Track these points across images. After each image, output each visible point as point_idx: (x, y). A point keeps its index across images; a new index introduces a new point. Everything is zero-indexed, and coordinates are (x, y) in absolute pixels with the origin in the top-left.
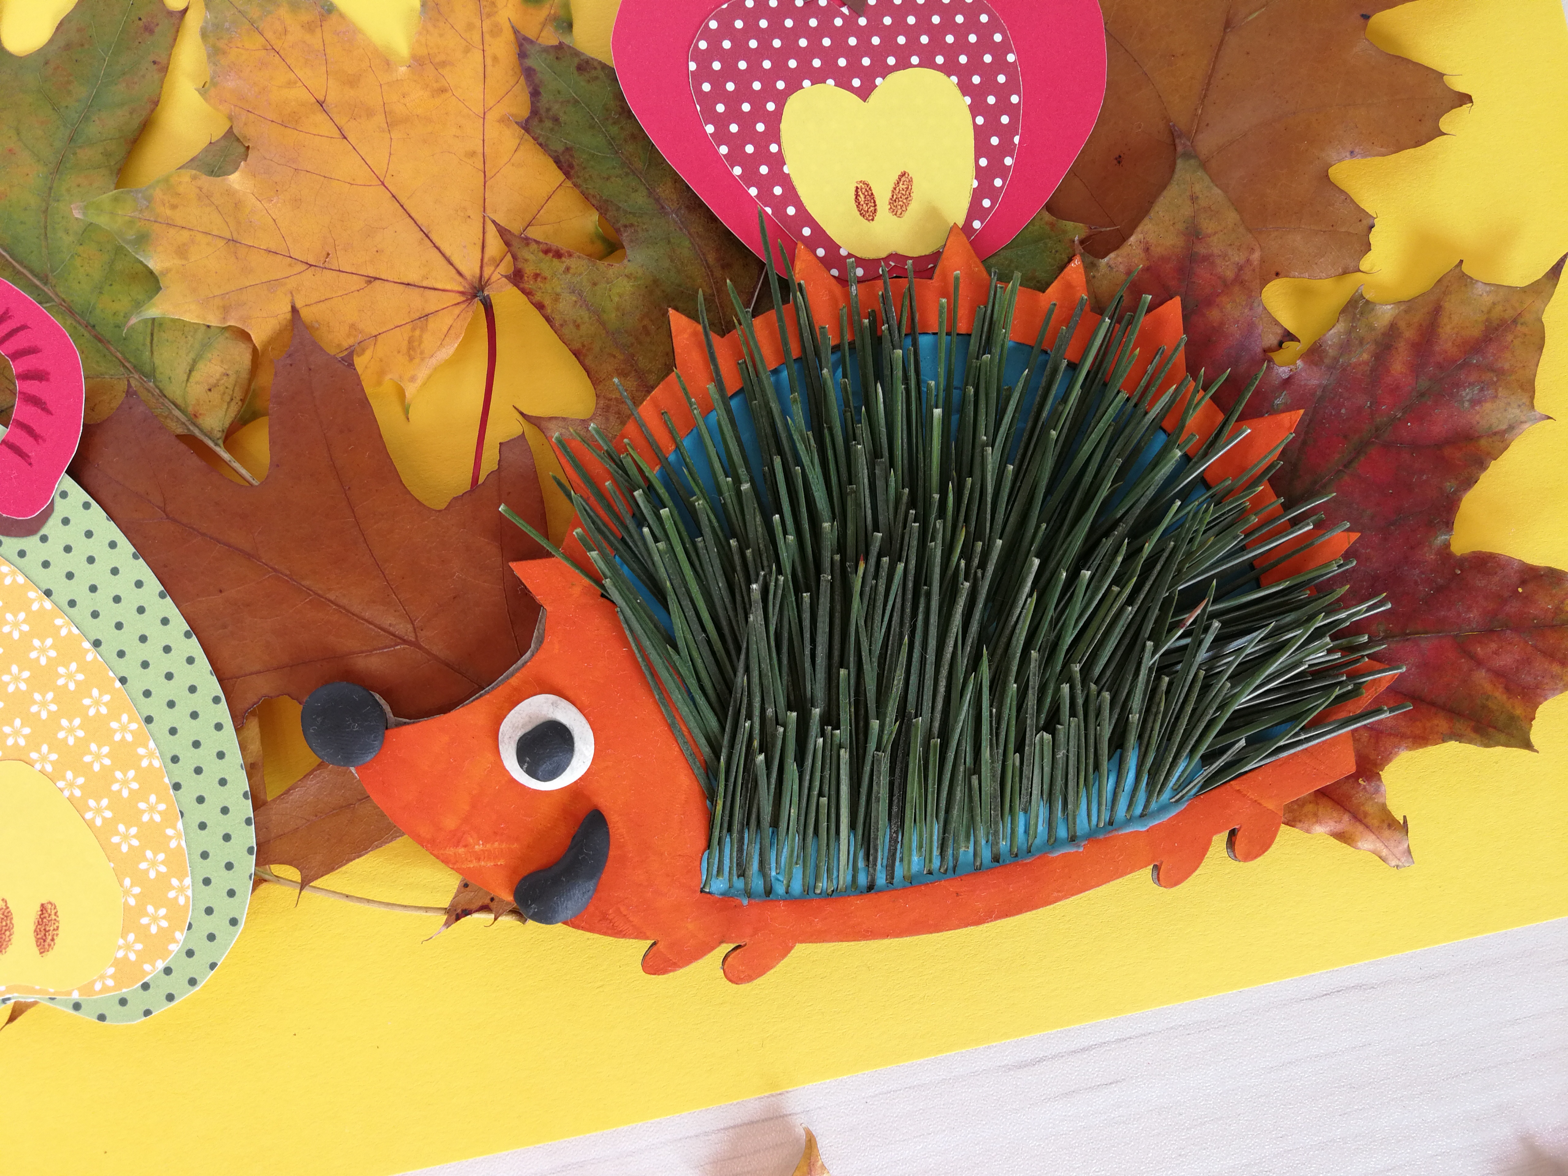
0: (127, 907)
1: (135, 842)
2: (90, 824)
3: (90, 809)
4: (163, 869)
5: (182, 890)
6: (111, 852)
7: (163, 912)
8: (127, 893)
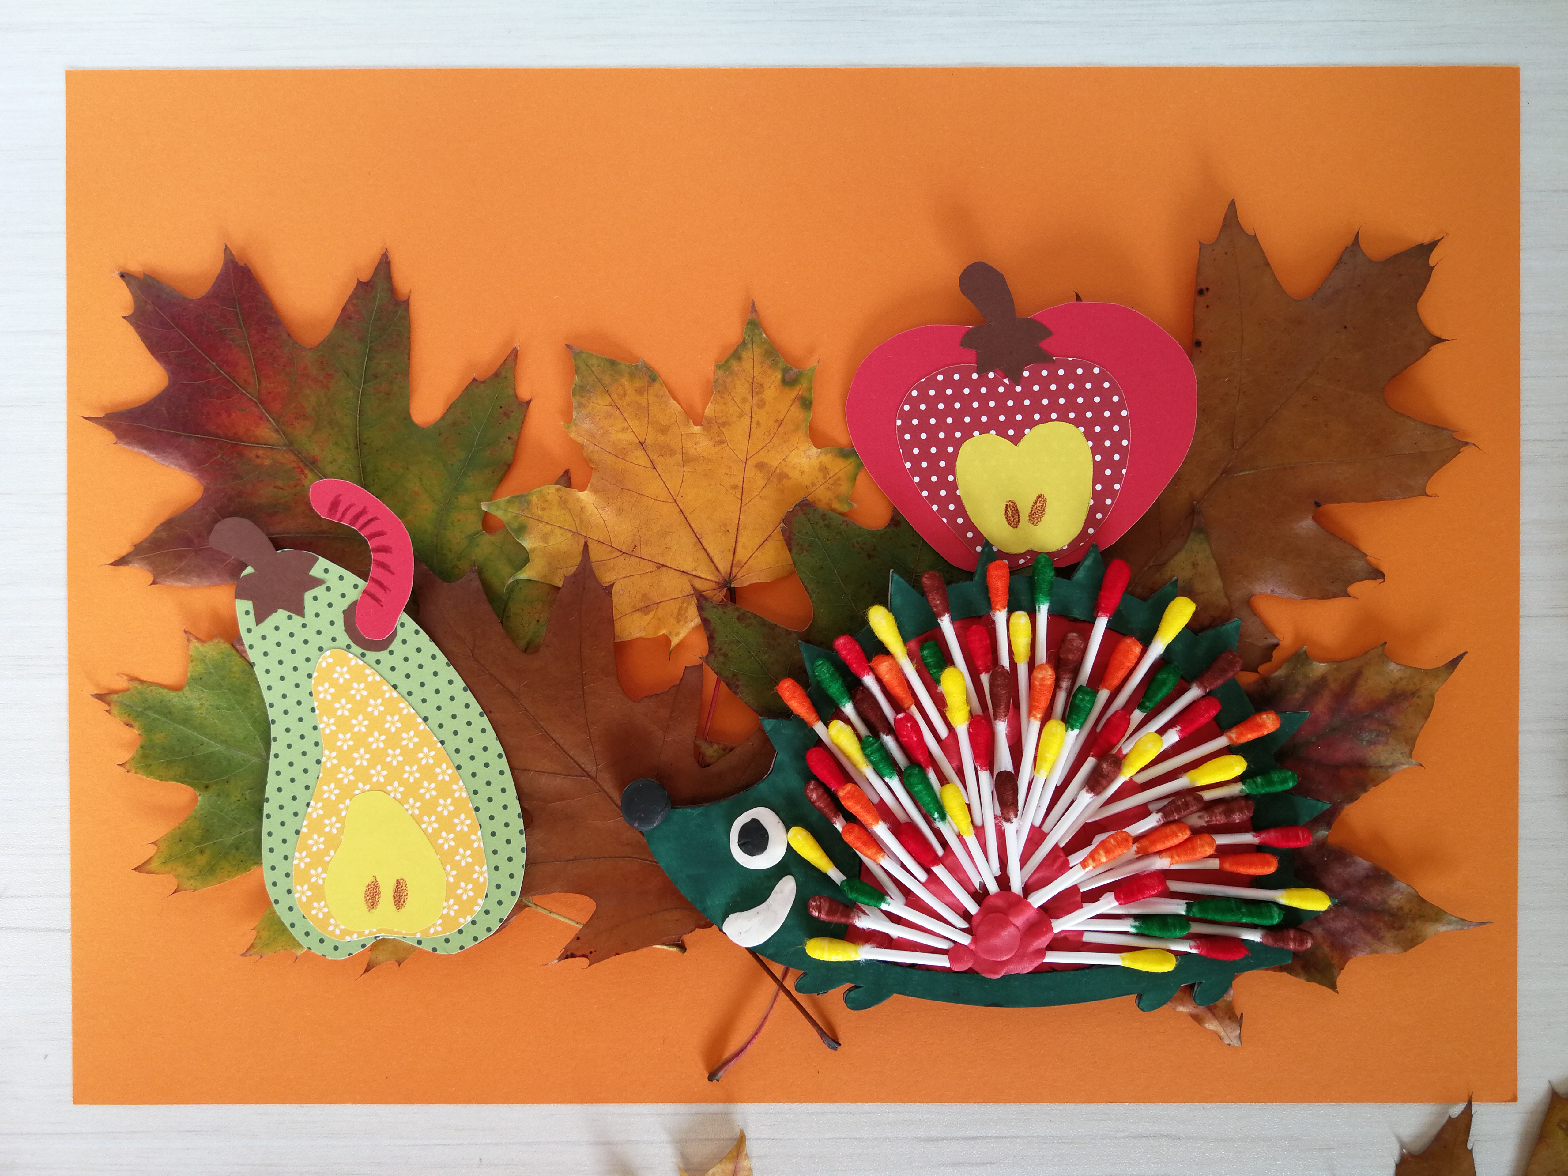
0: (448, 883)
1: (453, 843)
2: (425, 831)
3: (424, 822)
4: (470, 860)
5: (481, 873)
6: (438, 849)
7: (470, 886)
8: (448, 874)
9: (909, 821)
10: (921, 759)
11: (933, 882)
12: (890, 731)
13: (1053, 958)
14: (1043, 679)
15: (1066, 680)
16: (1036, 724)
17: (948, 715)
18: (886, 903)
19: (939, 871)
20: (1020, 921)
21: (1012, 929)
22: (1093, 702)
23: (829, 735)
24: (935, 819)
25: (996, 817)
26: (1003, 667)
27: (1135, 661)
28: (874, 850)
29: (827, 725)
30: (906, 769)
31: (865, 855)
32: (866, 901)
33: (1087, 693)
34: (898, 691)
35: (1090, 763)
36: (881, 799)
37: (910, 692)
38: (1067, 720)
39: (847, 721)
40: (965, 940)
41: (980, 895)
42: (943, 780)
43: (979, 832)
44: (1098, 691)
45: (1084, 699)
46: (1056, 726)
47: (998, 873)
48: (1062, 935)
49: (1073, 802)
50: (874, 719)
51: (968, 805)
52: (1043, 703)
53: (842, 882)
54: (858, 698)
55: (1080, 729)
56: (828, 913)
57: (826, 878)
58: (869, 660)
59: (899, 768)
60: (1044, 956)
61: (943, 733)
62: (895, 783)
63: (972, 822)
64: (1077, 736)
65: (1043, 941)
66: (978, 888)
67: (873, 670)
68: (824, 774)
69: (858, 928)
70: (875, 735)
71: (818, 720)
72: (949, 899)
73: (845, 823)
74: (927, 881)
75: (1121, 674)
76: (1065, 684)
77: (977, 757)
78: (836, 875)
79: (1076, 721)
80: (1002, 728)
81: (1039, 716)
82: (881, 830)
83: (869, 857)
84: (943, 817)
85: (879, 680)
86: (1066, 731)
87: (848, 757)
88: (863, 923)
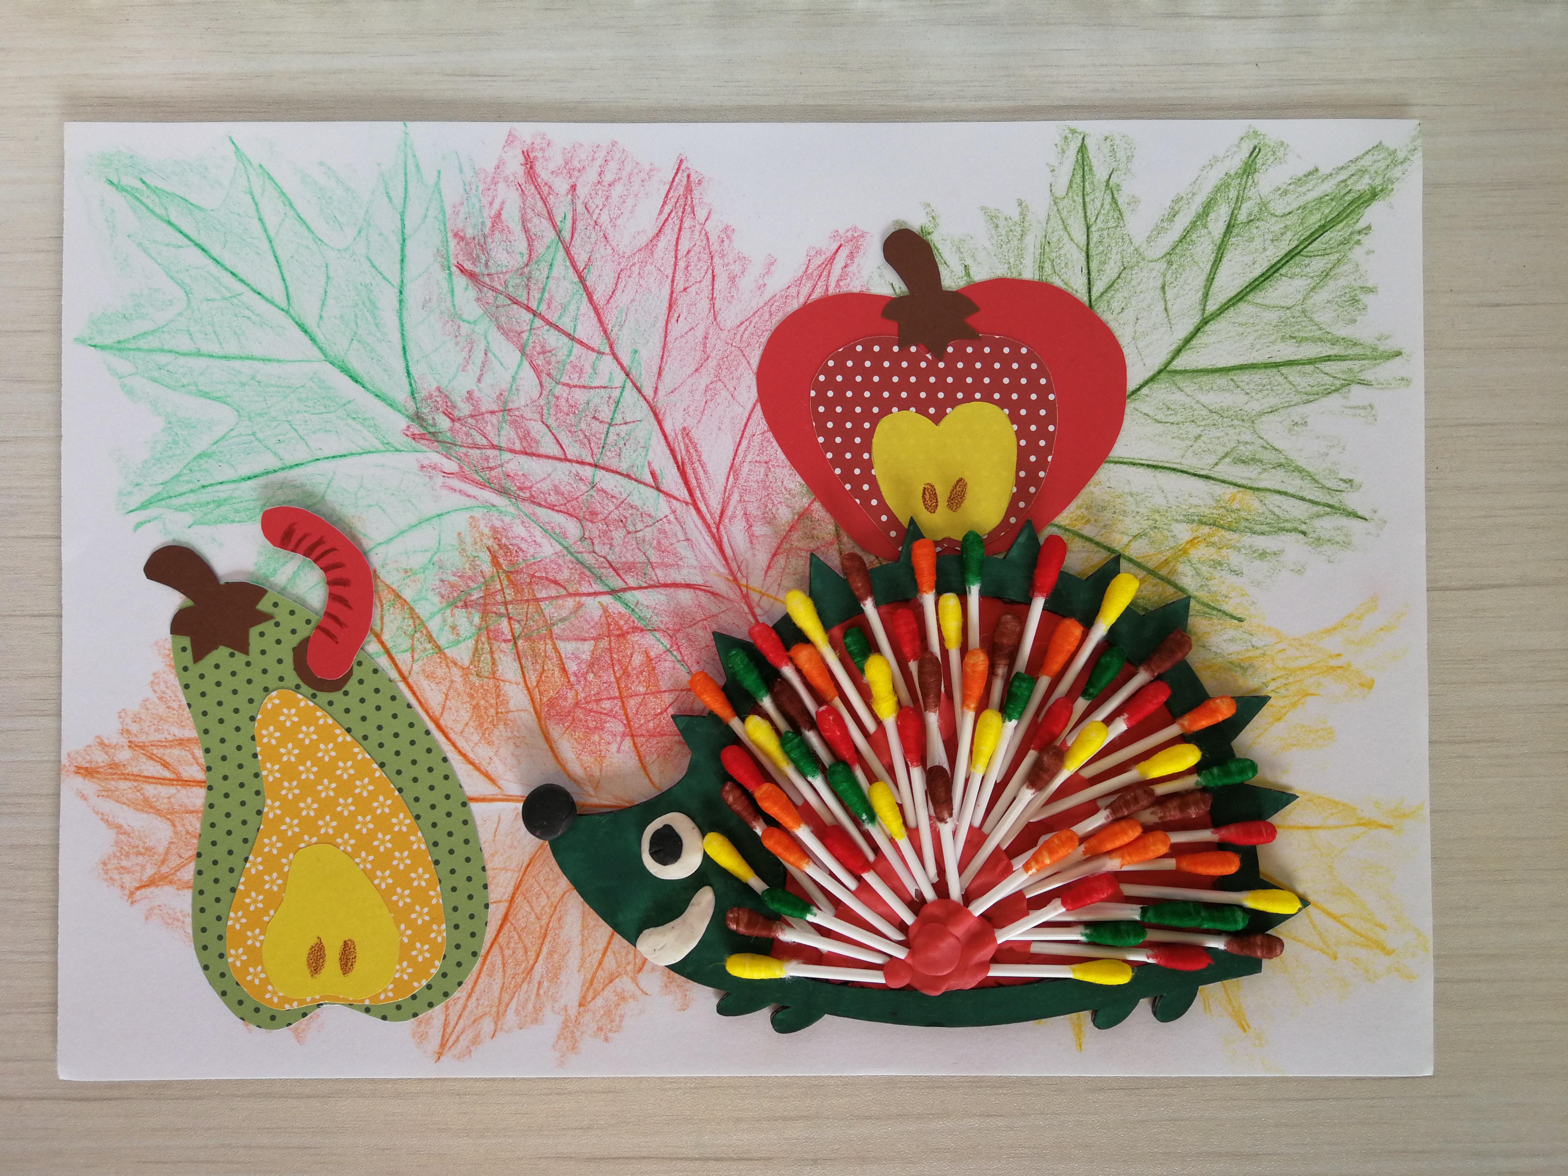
0: (402, 944)
1: (408, 900)
2: (377, 888)
4: (427, 918)
5: (439, 932)
7: (426, 947)
8: (402, 934)
9: (835, 823)
10: (847, 754)
11: (864, 891)
12: (813, 725)
13: (997, 972)
14: (974, 665)
15: (1001, 666)
16: (970, 716)
17: (875, 708)
18: (812, 914)
19: (870, 877)
20: (960, 930)
21: (951, 941)
22: (1031, 691)
23: (746, 732)
24: (863, 821)
25: (930, 817)
26: (932, 653)
27: (1076, 644)
28: (797, 856)
29: (743, 720)
30: (830, 766)
31: (787, 861)
32: (790, 912)
33: (1024, 680)
34: (820, 681)
35: (1031, 756)
36: (806, 802)
37: (832, 684)
38: (1005, 711)
39: (765, 716)
40: (901, 954)
41: (916, 904)
42: (872, 778)
43: (913, 834)
44: (1038, 678)
45: (1020, 687)
46: (991, 717)
47: (936, 879)
48: (1008, 946)
49: (1014, 799)
50: (793, 712)
51: (901, 807)
52: (977, 691)
53: (763, 892)
54: (776, 690)
55: (1020, 719)
56: (748, 925)
57: (746, 888)
58: (788, 649)
59: (823, 765)
60: (988, 970)
61: (871, 727)
62: (818, 782)
63: (905, 823)
64: (1016, 728)
65: (987, 953)
66: (913, 895)
67: (791, 660)
68: (741, 773)
69: (782, 942)
70: (797, 730)
71: (734, 716)
72: (882, 909)
73: (765, 826)
74: (857, 889)
75: (1061, 659)
76: (1001, 671)
77: (906, 753)
78: (757, 884)
79: (1014, 710)
80: (933, 719)
81: (973, 706)
82: (804, 833)
83: (792, 864)
84: (872, 817)
85: (799, 671)
86: (1004, 722)
87: (767, 755)
88: (788, 936)
